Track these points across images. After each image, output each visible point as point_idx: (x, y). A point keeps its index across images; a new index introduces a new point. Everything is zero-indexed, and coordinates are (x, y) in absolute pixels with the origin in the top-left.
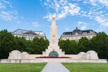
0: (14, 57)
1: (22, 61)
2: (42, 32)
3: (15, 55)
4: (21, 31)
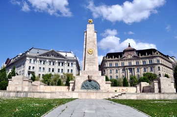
1: (29, 94)
2: (70, 52)
4: (37, 51)
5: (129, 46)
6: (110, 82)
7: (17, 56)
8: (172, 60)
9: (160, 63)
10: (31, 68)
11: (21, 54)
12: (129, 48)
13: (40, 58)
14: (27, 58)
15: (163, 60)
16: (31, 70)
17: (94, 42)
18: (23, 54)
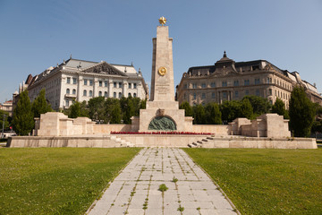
0: (49, 131)
1: (69, 141)
2: (132, 66)
3: (50, 124)
4: (77, 64)
5: (225, 56)
6: (191, 118)
7: (46, 72)
8: (293, 78)
9: (273, 83)
10: (71, 92)
11: (52, 68)
12: (225, 59)
13: (84, 75)
14: (63, 76)
15: (277, 78)
16: (71, 95)
17: (167, 56)
18: (55, 69)
